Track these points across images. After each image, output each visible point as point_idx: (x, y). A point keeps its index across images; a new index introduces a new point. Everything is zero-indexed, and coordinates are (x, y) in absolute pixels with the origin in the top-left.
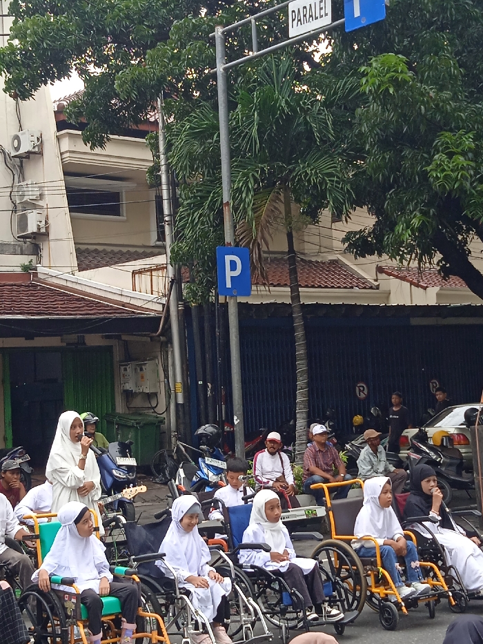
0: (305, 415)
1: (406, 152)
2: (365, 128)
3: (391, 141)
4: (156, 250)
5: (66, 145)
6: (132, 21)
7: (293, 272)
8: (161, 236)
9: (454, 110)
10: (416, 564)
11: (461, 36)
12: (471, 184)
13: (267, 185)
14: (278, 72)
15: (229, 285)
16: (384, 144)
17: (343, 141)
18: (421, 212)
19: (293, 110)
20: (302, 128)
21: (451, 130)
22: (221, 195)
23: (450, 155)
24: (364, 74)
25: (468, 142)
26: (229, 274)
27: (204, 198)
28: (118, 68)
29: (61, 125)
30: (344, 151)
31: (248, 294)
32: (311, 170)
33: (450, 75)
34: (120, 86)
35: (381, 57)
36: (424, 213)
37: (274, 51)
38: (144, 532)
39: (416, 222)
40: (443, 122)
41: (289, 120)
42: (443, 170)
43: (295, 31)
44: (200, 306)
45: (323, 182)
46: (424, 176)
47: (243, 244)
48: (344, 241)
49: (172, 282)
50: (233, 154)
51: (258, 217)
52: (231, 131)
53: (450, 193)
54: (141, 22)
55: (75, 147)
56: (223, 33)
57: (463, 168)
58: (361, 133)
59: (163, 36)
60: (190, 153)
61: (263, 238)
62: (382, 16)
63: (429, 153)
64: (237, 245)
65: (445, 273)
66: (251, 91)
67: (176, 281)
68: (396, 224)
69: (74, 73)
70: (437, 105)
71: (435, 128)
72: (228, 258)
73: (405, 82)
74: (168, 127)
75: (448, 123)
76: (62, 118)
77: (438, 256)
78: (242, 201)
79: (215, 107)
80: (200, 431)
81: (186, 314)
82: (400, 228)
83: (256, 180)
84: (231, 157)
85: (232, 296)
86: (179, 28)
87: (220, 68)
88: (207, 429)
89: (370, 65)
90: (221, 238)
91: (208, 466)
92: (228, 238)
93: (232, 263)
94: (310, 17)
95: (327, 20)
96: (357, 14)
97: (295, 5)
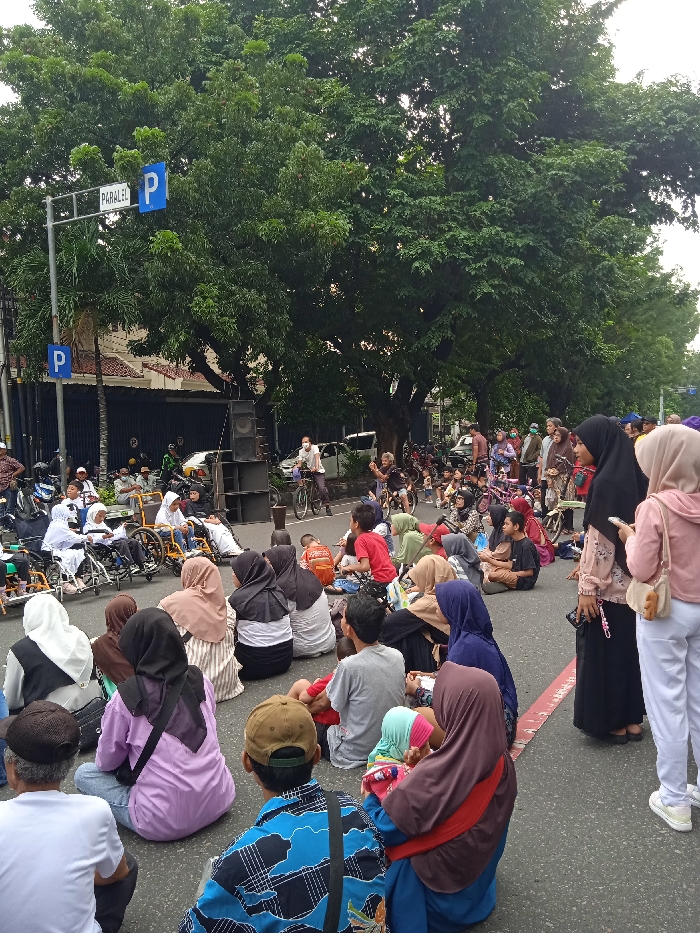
1: (176, 293)
3: (167, 285)
7: (98, 364)
9: (206, 270)
10: (193, 538)
12: (217, 317)
15: (57, 370)
18: (185, 332)
20: (107, 270)
21: (205, 282)
22: (50, 310)
23: (205, 298)
24: (152, 242)
25: (216, 292)
26: (57, 363)
27: (38, 311)
31: (69, 377)
32: (113, 299)
33: (204, 248)
35: (163, 232)
36: (187, 333)
39: (182, 338)
40: (200, 277)
42: (201, 307)
43: (102, 208)
45: (121, 307)
46: (188, 310)
47: (66, 344)
50: (59, 282)
51: (76, 326)
52: (59, 268)
56: (52, 201)
57: (212, 307)
58: (145, 279)
61: (79, 340)
62: (163, 205)
63: (191, 295)
64: (62, 344)
66: (70, 242)
68: (169, 338)
70: (196, 266)
71: (196, 281)
72: (56, 353)
73: (177, 249)
75: (203, 278)
77: (188, 359)
78: (66, 315)
79: (46, 250)
80: (36, 466)
82: (171, 341)
84: (58, 285)
85: (58, 378)
86: (17, 193)
87: (50, 224)
88: (41, 464)
90: (50, 339)
91: (42, 489)
92: (56, 339)
93: (59, 356)
94: (114, 199)
95: (127, 203)
96: (148, 203)
97: (104, 190)
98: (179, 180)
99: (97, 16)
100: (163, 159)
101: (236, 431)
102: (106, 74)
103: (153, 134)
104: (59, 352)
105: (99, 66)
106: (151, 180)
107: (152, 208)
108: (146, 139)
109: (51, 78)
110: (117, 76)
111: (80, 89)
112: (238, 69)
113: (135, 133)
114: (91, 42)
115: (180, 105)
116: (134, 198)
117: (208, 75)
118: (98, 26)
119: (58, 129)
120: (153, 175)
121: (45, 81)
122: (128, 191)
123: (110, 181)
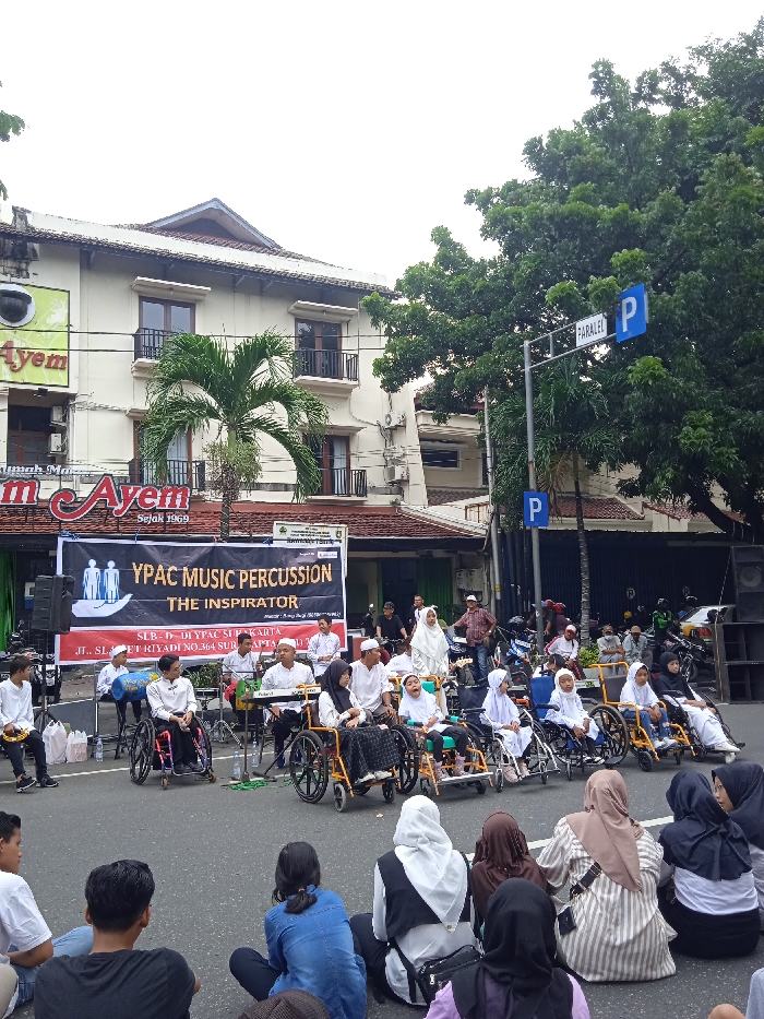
0: (587, 611)
1: (662, 425)
2: (631, 408)
3: (650, 418)
4: (482, 491)
5: (421, 420)
6: (467, 337)
7: (579, 509)
8: (485, 481)
9: (698, 395)
10: (666, 724)
11: (703, 341)
12: (711, 447)
13: (560, 449)
14: (569, 369)
15: (532, 519)
16: (646, 419)
17: (615, 417)
18: (674, 468)
19: (580, 397)
20: (586, 409)
21: (696, 409)
22: (527, 456)
23: (695, 428)
24: (630, 371)
25: (709, 418)
26: (533, 511)
27: (515, 458)
28: (457, 370)
29: (418, 407)
30: (616, 424)
31: (546, 523)
32: (592, 438)
33: (694, 370)
34: (458, 382)
35: (643, 359)
36: (675, 469)
37: (566, 356)
38: (471, 693)
39: (669, 475)
40: (690, 404)
41: (576, 403)
42: (690, 438)
43: (581, 342)
44: (512, 534)
45: (601, 446)
46: (676, 442)
47: (543, 489)
48: (617, 486)
49: (493, 514)
50: (536, 427)
51: (553, 472)
52: (534, 411)
53: (695, 454)
54: (473, 338)
55: (427, 421)
56: (530, 345)
57: (704, 437)
58: (628, 412)
59: (488, 348)
60: (505, 428)
61: (557, 486)
62: (643, 330)
63: (679, 426)
64: (539, 490)
65: (693, 510)
66: (549, 383)
67: (496, 515)
68: (655, 476)
69: (427, 374)
70: (685, 392)
71: (684, 408)
72: (532, 500)
73: (661, 376)
74: (491, 408)
75: (693, 404)
76: (419, 402)
77: (687, 498)
78: (542, 460)
79: (524, 395)
80: (511, 621)
81: (502, 537)
82: (658, 479)
83: (552, 444)
84: (535, 429)
85: (534, 526)
86: (499, 342)
87: (527, 369)
88: (516, 619)
89: (635, 365)
90: (527, 486)
91: (518, 646)
92: (532, 485)
93: (535, 503)
94: (591, 332)
95: (604, 334)
96: (625, 330)
97: (580, 324)
98: (662, 300)
99: (579, 150)
100: (645, 280)
101: (740, 584)
102: (584, 206)
103: (632, 256)
104: (536, 500)
105: (578, 199)
106: (629, 305)
107: (630, 336)
108: (625, 263)
109: (530, 223)
110: (596, 205)
111: (558, 228)
112: (732, 164)
113: (613, 259)
114: (571, 179)
115: (667, 219)
116: (611, 327)
117: (701, 179)
118: (579, 160)
119: (537, 272)
120: (632, 300)
121: (526, 227)
122: (605, 321)
123: (587, 313)
